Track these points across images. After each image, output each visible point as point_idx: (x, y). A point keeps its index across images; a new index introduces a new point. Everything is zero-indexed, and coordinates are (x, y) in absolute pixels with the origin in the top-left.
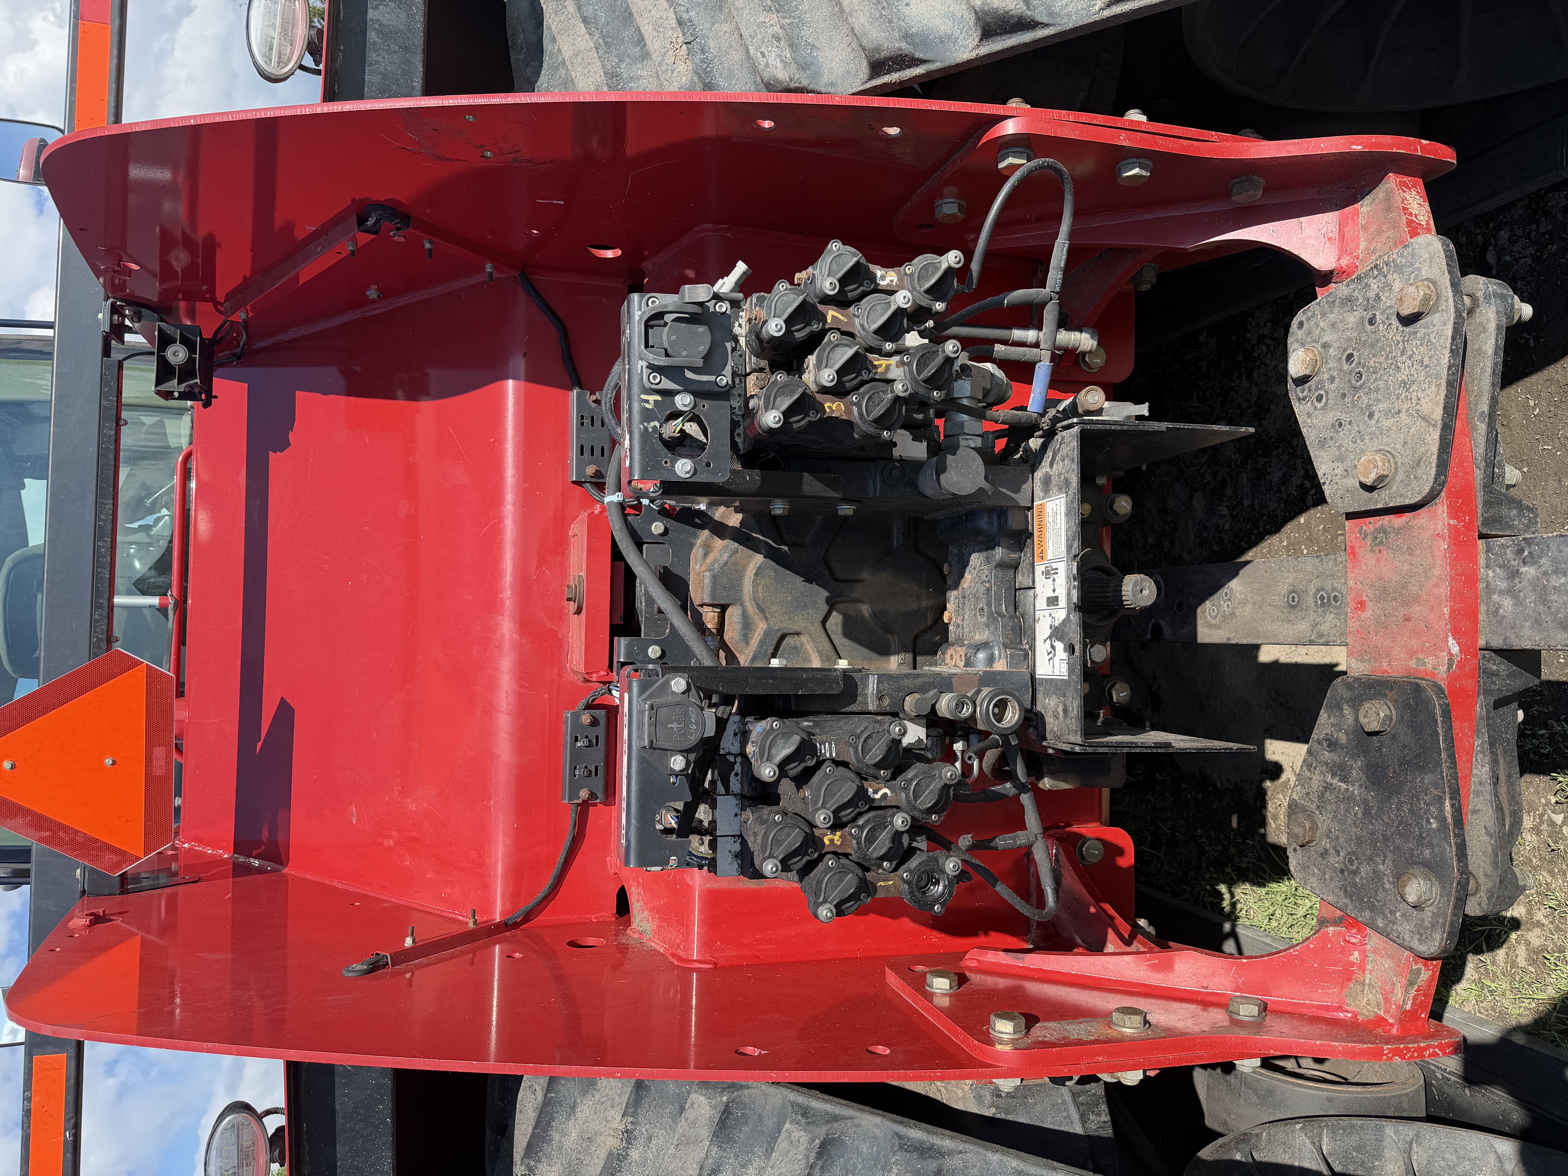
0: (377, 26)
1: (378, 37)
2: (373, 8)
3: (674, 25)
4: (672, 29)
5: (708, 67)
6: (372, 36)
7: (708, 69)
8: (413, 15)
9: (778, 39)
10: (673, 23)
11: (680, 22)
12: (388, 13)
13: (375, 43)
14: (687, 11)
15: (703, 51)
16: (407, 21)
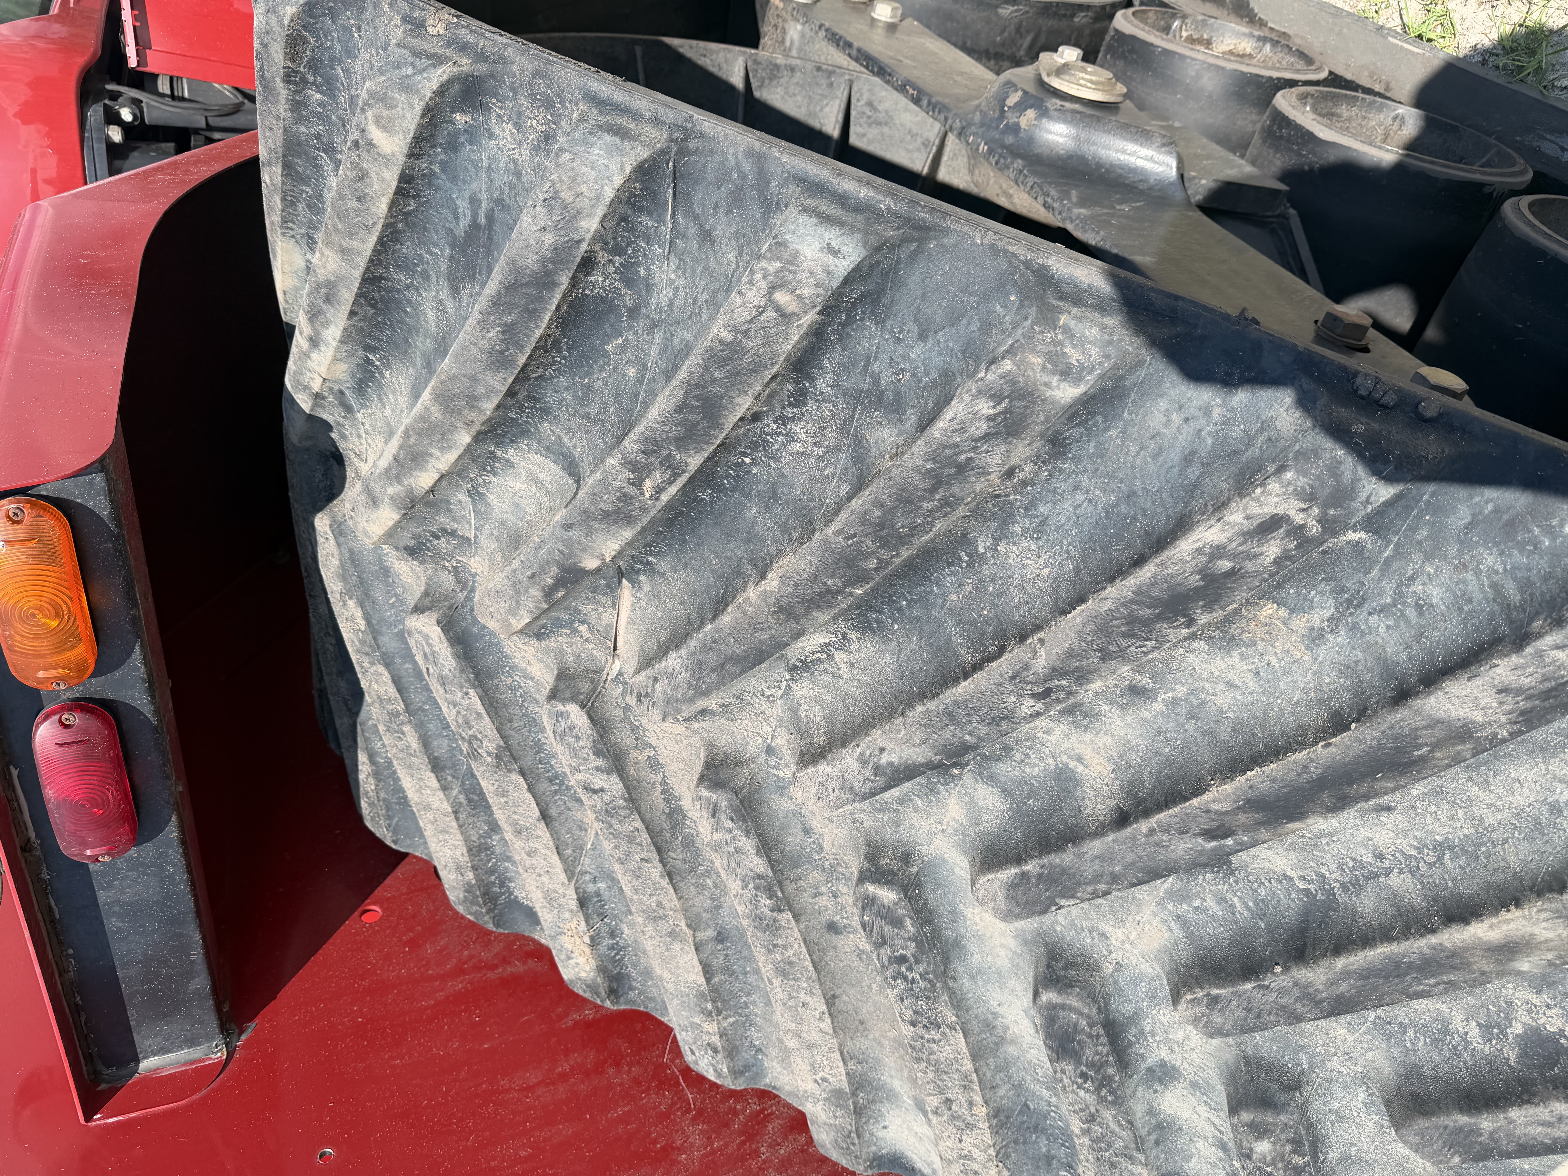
0: (117, 909)
1: (123, 921)
2: (104, 889)
3: (575, 908)
4: (572, 911)
5: (617, 954)
6: (112, 924)
7: (618, 957)
8: (171, 877)
9: (715, 1051)
10: (573, 904)
11: (583, 902)
12: (129, 887)
13: (119, 930)
14: (594, 880)
15: (612, 934)
16: (162, 888)
